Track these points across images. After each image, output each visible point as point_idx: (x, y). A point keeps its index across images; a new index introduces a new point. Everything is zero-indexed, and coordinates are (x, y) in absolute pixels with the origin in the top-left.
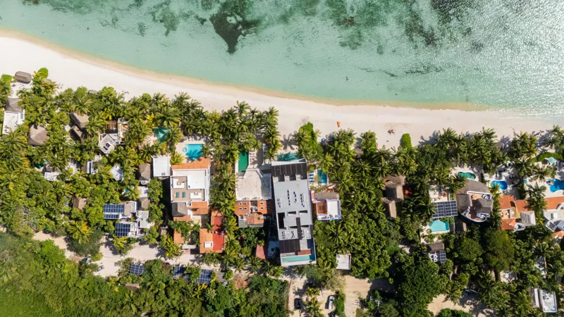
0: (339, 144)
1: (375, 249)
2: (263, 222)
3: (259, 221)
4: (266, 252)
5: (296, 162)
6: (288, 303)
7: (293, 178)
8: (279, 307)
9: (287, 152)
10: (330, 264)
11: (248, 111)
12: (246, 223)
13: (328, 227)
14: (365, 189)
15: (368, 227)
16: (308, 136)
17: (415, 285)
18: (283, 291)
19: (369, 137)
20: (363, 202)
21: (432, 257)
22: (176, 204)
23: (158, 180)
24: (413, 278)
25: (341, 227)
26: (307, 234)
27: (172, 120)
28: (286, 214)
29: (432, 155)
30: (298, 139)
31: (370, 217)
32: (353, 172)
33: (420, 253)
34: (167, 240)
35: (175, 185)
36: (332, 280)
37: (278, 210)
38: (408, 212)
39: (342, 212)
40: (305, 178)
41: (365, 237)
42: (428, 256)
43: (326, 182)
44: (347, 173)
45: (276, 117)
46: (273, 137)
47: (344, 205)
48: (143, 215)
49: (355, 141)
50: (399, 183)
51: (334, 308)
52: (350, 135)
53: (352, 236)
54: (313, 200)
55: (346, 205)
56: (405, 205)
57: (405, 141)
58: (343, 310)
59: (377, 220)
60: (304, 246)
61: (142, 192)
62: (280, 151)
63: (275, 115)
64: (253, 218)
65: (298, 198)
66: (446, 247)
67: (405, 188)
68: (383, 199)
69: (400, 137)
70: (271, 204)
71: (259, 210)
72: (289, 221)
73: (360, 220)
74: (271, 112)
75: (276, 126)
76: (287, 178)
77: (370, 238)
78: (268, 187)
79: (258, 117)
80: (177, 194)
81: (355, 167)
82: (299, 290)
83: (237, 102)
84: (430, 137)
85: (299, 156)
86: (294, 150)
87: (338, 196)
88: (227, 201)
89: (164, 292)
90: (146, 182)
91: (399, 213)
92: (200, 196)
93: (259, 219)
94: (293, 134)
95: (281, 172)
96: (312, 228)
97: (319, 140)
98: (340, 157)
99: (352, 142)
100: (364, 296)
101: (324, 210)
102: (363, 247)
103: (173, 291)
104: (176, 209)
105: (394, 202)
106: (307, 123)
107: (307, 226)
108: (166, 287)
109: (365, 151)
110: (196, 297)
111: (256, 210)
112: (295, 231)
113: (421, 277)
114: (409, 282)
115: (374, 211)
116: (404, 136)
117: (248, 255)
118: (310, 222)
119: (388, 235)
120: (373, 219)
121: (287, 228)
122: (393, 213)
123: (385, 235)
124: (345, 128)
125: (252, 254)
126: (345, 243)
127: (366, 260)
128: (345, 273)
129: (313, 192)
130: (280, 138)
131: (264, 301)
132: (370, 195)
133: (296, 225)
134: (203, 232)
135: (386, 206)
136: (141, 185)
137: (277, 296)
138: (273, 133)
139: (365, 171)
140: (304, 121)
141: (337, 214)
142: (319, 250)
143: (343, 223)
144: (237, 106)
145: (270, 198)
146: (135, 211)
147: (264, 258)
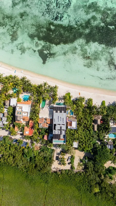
0: (79, 101)
1: (88, 141)
2: (48, 127)
3: (46, 126)
4: (48, 138)
5: (63, 106)
6: (53, 157)
7: (61, 112)
8: (50, 159)
9: (60, 102)
10: (71, 145)
11: (47, 85)
12: (42, 126)
13: (71, 131)
14: (87, 119)
15: (86, 133)
16: (68, 97)
17: (101, 156)
18: (52, 153)
19: (90, 100)
20: (85, 124)
21: (108, 147)
22: (17, 116)
23: (12, 107)
24: (100, 154)
25: (76, 132)
26: (63, 133)
27: (19, 86)
28: (57, 125)
29: (112, 110)
30: (64, 98)
31: (87, 129)
32: (83, 112)
33: (104, 145)
34: (12, 129)
35: (18, 109)
36: (71, 151)
37: (54, 123)
38: (101, 130)
39: (77, 126)
40: (65, 112)
41: (84, 137)
42: (106, 146)
43: (73, 115)
44: (80, 113)
45: (57, 89)
46: (55, 96)
47: (78, 124)
48: (4, 119)
49: (85, 101)
50: (99, 118)
51: (70, 161)
52: (83, 99)
53: (80, 136)
54: (67, 121)
55: (79, 124)
56: (101, 127)
57: (103, 103)
58: (73, 162)
59: (89, 131)
60: (62, 137)
61: (5, 111)
62: (57, 101)
63: (57, 88)
64: (44, 125)
65: (62, 119)
66: (113, 144)
67: (101, 120)
68: (93, 123)
69: (102, 102)
70: (52, 120)
71: (47, 122)
72: (58, 127)
73: (83, 130)
74: (56, 87)
75: (57, 92)
76: (59, 112)
77: (86, 137)
78: (51, 114)
79: (51, 88)
80: (18, 113)
81: (84, 110)
82: (58, 153)
83: (44, 82)
84: (112, 103)
85: (64, 104)
86: (62, 102)
87: (76, 120)
88: (36, 117)
89: (9, 148)
90: (7, 107)
91: (98, 129)
92: (26, 114)
93: (47, 125)
94: (63, 96)
95: (57, 109)
96: (66, 131)
97: (72, 99)
98: (79, 106)
99: (84, 101)
100: (82, 158)
101: (71, 125)
102: (83, 140)
103: (12, 148)
104: (17, 119)
105: (96, 125)
106: (68, 93)
107: (64, 130)
108: (10, 146)
109: (88, 105)
110: (20, 151)
111: (46, 122)
112: (59, 131)
113: (103, 154)
114: (99, 155)
115: (89, 127)
116: (103, 101)
117: (41, 138)
118: (65, 129)
119: (93, 137)
120: (88, 130)
121: (57, 130)
122: (96, 129)
123: (92, 137)
124: (82, 96)
125: (42, 138)
126: (77, 138)
127: (84, 145)
128: (76, 149)
129: (67, 118)
130: (58, 97)
131: (45, 156)
132: (88, 121)
133: (60, 129)
134: (26, 128)
135: (93, 126)
136: (5, 108)
137: (50, 154)
138: (55, 95)
139: (87, 112)
140: (67, 91)
141: (75, 127)
142: (67, 139)
143: (77, 130)
144: (43, 83)
145: (52, 118)
146: (2, 117)
147: (47, 140)
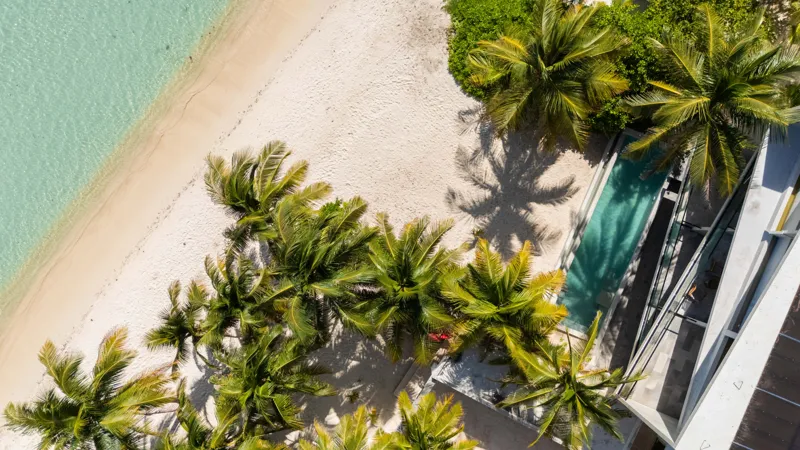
106: (446, 20)
130: (459, 240)
138: (404, 271)
